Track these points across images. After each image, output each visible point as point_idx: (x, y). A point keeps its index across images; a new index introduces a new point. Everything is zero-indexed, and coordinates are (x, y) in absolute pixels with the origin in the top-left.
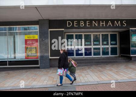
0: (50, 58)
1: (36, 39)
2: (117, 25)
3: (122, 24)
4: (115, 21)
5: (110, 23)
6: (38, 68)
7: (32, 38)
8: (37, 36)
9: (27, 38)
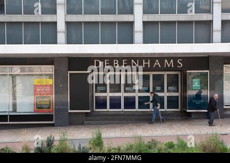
0: (70, 111)
1: (51, 85)
2: (169, 66)
3: (176, 63)
4: (166, 60)
5: (157, 63)
6: (53, 125)
7: (44, 84)
8: (52, 80)
9: (37, 84)
